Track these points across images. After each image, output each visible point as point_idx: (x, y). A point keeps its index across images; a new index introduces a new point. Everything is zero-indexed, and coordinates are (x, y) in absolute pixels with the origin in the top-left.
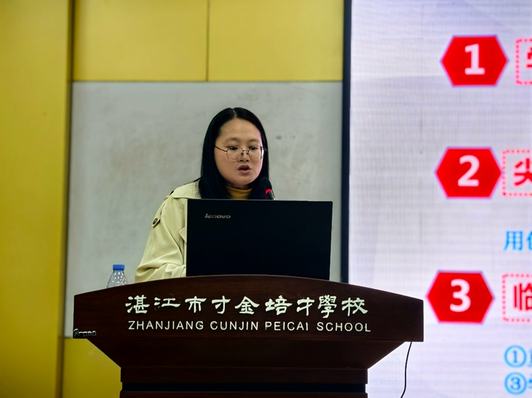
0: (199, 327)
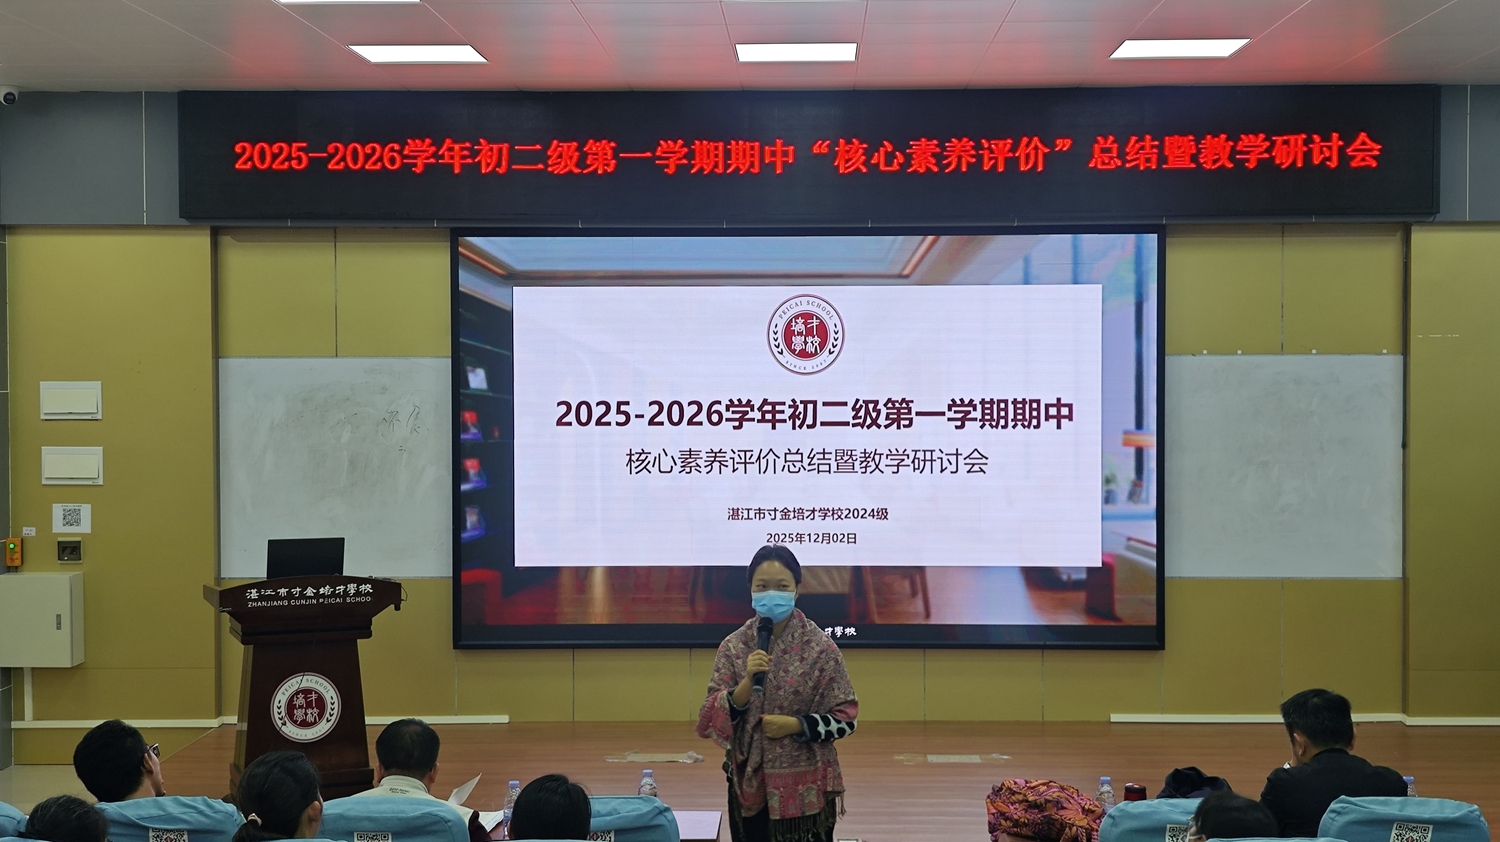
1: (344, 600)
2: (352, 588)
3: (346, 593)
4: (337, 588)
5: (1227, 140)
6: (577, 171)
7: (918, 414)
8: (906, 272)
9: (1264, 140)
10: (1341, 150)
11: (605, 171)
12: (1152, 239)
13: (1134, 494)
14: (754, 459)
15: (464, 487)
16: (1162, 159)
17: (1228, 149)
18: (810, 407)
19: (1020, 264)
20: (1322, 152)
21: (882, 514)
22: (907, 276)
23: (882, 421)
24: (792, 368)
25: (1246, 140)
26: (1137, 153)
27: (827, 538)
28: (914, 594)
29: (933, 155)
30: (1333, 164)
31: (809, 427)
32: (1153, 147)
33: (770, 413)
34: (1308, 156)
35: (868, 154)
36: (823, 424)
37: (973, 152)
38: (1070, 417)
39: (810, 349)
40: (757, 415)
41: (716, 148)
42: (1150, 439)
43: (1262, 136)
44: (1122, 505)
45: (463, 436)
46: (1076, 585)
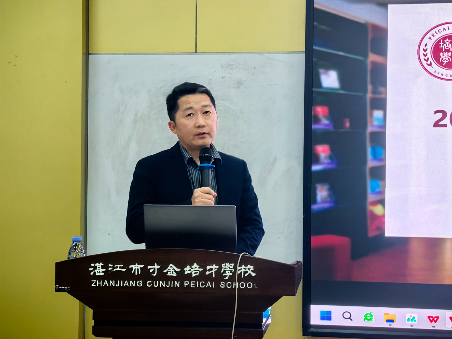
0: (140, 285)
1: (217, 284)
3: (220, 274)
4: (208, 268)
15: (315, 168)
45: (314, 127)
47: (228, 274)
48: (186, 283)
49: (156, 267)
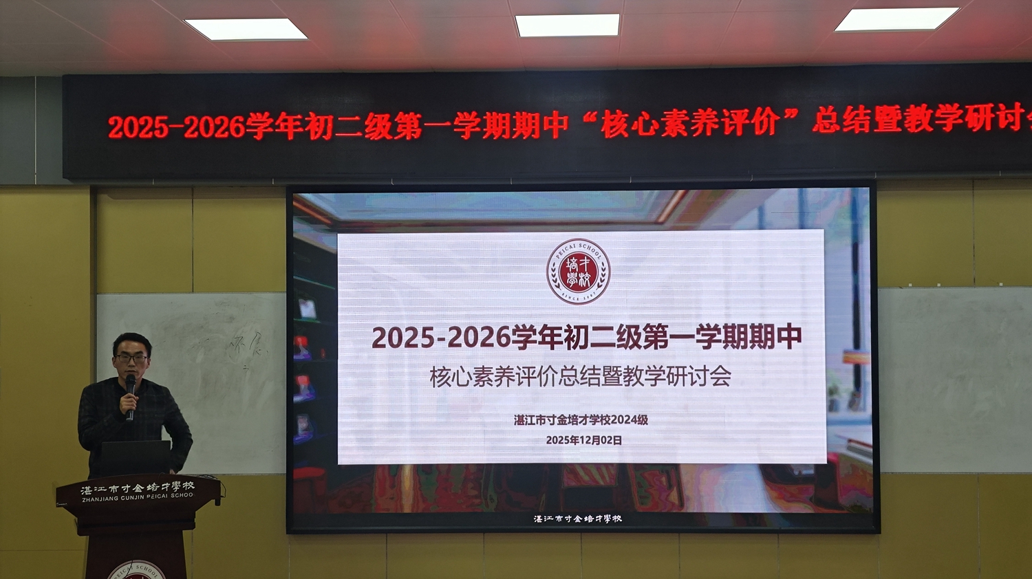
0: (116, 499)
1: (169, 496)
2: (176, 485)
3: (171, 489)
4: (163, 485)
5: (927, 109)
6: (389, 137)
7: (672, 336)
8: (661, 219)
9: (959, 108)
10: (1023, 116)
11: (413, 137)
12: (864, 193)
13: (853, 403)
14: (535, 375)
15: (297, 399)
16: (874, 124)
17: (928, 117)
18: (582, 331)
19: (755, 213)
20: (1006, 118)
21: (642, 420)
22: (662, 223)
23: (642, 342)
24: (567, 299)
25: (943, 109)
26: (853, 120)
27: (597, 440)
28: (670, 487)
29: (683, 122)
30: (1016, 128)
31: (582, 347)
32: (866, 115)
33: (550, 336)
34: (995, 121)
35: (630, 122)
36: (593, 345)
37: (717, 120)
38: (799, 339)
39: (582, 283)
40: (538, 338)
41: (504, 118)
42: (866, 357)
43: (957, 105)
44: (844, 413)
45: (295, 357)
46: (807, 479)
47: (177, 488)
48: (148, 496)
49: (128, 487)
